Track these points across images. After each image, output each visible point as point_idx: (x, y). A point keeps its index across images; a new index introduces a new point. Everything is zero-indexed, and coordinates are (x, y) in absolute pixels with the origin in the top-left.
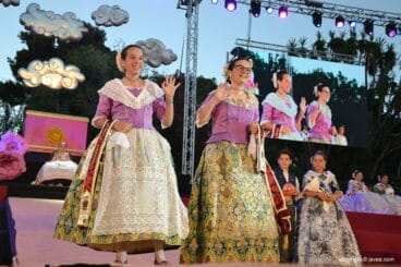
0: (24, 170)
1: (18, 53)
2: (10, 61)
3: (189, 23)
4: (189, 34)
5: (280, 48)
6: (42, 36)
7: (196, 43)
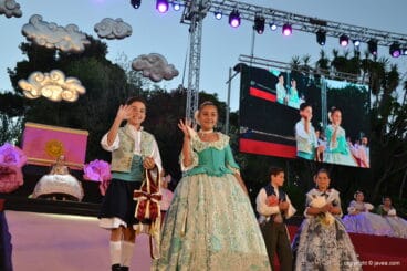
0: (22, 183)
1: (19, 64)
2: (10, 72)
3: (192, 38)
4: (192, 48)
6: (44, 47)
7: (199, 58)
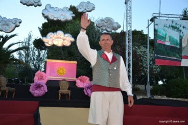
0: (47, 91)
1: (43, 25)
2: (39, 29)
3: (127, 7)
4: (127, 13)
5: (178, 16)
6: (53, 20)
7: (131, 17)
